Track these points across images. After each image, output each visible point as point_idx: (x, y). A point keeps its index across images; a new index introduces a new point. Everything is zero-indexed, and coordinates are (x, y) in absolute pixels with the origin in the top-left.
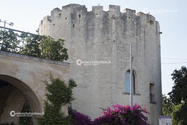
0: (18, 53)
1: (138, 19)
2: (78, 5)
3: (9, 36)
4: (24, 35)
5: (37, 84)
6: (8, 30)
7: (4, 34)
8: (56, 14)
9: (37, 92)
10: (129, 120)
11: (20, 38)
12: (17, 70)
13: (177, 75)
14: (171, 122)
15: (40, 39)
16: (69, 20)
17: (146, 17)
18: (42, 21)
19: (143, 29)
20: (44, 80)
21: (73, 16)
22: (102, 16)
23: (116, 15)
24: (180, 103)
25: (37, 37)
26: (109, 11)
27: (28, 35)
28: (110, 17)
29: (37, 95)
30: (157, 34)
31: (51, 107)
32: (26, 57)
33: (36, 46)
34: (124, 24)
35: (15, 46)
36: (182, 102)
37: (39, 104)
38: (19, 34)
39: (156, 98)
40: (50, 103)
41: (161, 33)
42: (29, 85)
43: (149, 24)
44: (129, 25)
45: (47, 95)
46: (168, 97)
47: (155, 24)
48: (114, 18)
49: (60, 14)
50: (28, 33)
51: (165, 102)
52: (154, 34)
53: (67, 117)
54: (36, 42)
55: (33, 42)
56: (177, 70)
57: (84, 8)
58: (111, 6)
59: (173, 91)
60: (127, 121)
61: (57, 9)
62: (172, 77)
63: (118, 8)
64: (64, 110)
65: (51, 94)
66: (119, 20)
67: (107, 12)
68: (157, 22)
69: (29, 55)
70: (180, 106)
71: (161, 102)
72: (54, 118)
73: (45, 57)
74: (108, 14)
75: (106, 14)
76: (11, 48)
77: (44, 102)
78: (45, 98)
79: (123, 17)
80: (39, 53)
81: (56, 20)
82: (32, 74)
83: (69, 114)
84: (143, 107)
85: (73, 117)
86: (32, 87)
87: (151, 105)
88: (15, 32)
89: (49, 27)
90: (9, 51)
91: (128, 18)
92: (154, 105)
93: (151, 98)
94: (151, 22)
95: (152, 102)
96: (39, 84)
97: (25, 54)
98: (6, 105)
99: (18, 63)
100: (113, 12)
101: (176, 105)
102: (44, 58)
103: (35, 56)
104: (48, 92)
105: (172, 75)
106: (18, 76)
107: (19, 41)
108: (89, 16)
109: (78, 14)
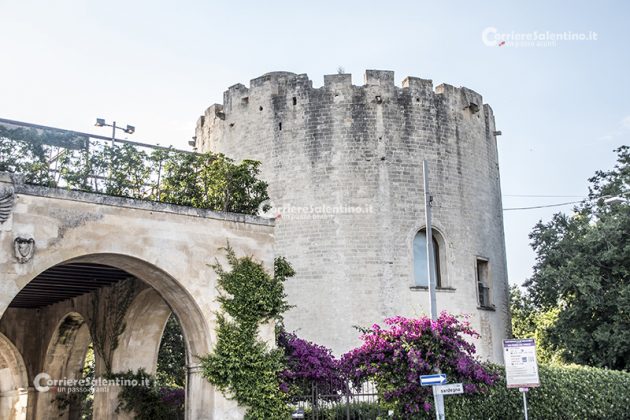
0: (147, 199)
1: (438, 101)
2: (289, 73)
3: (125, 160)
4: (160, 154)
5: (197, 275)
6: (121, 145)
7: (113, 154)
8: (236, 100)
9: (198, 293)
10: (428, 354)
11: (151, 162)
12: (146, 240)
13: (542, 235)
14: (534, 355)
15: (201, 162)
16: (268, 111)
17: (458, 97)
18: (203, 119)
19: (452, 126)
20: (212, 262)
21: (278, 102)
22: (350, 98)
23: (385, 95)
24: (555, 304)
25: (191, 158)
26: (366, 86)
27: (171, 154)
28: (369, 99)
29: (198, 301)
30: (488, 138)
31: (234, 328)
32: (168, 209)
33: (191, 182)
34: (406, 115)
35: (139, 183)
36: (560, 302)
37: (203, 321)
38: (149, 152)
39: (494, 298)
40: (230, 319)
41: (499, 133)
42: (176, 277)
43: (466, 114)
44: (418, 117)
45: (222, 300)
46: (525, 292)
47: (481, 112)
48: (380, 102)
49: (246, 99)
50: (169, 150)
51: (518, 306)
52: (480, 137)
53: (273, 352)
54: (189, 170)
55: (182, 170)
56: (544, 223)
57: (304, 82)
58: (370, 74)
59: (538, 277)
60: (423, 356)
61: (239, 88)
62: (533, 241)
63: (389, 76)
64: (265, 335)
65: (232, 297)
66: (392, 106)
67: (361, 89)
68: (486, 107)
69: (174, 203)
70: (557, 311)
71: (507, 305)
72: (241, 356)
73: (213, 205)
74: (363, 94)
75: (359, 96)
76: (131, 187)
77: (215, 317)
78: (218, 307)
79: (403, 99)
80: (199, 197)
81: (236, 115)
82: (184, 248)
83: (279, 345)
84: (461, 321)
85: (289, 350)
86: (183, 283)
87: (483, 313)
88: (140, 149)
89: (219, 133)
90: (127, 197)
91: (413, 99)
92: (490, 313)
93: (481, 297)
94: (473, 108)
95: (485, 306)
96: (202, 273)
97: (165, 201)
98: (124, 326)
99: (147, 223)
100: (376, 89)
101: (546, 311)
102: (212, 208)
103: (189, 205)
104: (224, 293)
105: (531, 236)
106: (149, 256)
107: (149, 170)
108: (319, 100)
109: (290, 96)
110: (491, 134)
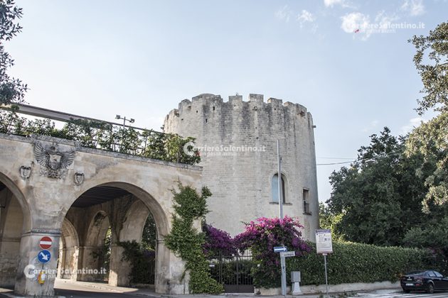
0: (139, 156)
1: (285, 110)
2: (212, 95)
3: (129, 136)
4: (147, 133)
5: (163, 195)
6: (127, 128)
7: (124, 133)
8: (185, 107)
9: (163, 204)
10: (278, 236)
11: (142, 137)
12: (138, 176)
13: (336, 178)
14: (330, 237)
15: (166, 138)
16: (200, 113)
17: (295, 108)
18: (168, 116)
19: (292, 123)
20: (171, 188)
21: (205, 109)
22: (241, 108)
23: (259, 107)
24: (341, 212)
25: (162, 135)
26: (250, 102)
27: (152, 133)
28: (251, 108)
29: (163, 207)
30: (309, 129)
31: (181, 221)
32: (149, 161)
33: (161, 147)
34: (269, 117)
35: (136, 148)
36: (343, 211)
37: (165, 218)
38: (141, 132)
39: (311, 208)
40: (178, 217)
41: (315, 127)
42: (152, 195)
43: (299, 117)
44: (275, 118)
45: (175, 207)
46: (326, 205)
47: (306, 116)
48: (256, 110)
49: (190, 107)
50: (151, 131)
51: (323, 213)
52: (306, 128)
53: (200, 234)
54: (160, 142)
55: (157, 142)
56: (336, 172)
57: (219, 99)
58: (252, 96)
59: (333, 198)
60: (275, 238)
61: (186, 101)
62: (331, 180)
63: (261, 97)
64: (197, 225)
65: (180, 206)
66: (262, 112)
67: (247, 103)
68: (309, 113)
69: (153, 158)
70: (342, 215)
71: (318, 212)
72: (184, 236)
73: (172, 159)
74: (248, 105)
75: (246, 106)
76: (132, 149)
77: (171, 215)
78: (173, 211)
79: (268, 109)
80: (165, 155)
81: (184, 115)
82: (157, 180)
83: (203, 231)
84: (295, 220)
85: (208, 234)
86: (156, 198)
87: (306, 216)
88: (137, 130)
89: (176, 123)
90: (129, 154)
91: (273, 109)
92: (309, 217)
93: (305, 208)
94: (302, 114)
95: (307, 213)
96: (165, 193)
97: (148, 157)
98: (126, 218)
99: (139, 168)
100: (255, 103)
101: (336, 215)
102: (171, 161)
103: (160, 159)
104: (176, 203)
105: (330, 178)
106: (139, 184)
107: (141, 141)
108: (226, 107)
109: (211, 106)
110: (311, 127)
